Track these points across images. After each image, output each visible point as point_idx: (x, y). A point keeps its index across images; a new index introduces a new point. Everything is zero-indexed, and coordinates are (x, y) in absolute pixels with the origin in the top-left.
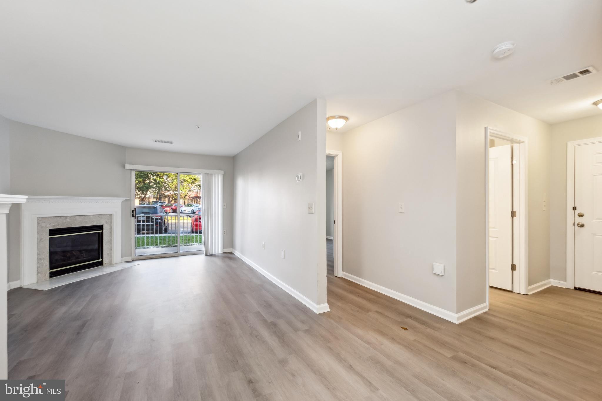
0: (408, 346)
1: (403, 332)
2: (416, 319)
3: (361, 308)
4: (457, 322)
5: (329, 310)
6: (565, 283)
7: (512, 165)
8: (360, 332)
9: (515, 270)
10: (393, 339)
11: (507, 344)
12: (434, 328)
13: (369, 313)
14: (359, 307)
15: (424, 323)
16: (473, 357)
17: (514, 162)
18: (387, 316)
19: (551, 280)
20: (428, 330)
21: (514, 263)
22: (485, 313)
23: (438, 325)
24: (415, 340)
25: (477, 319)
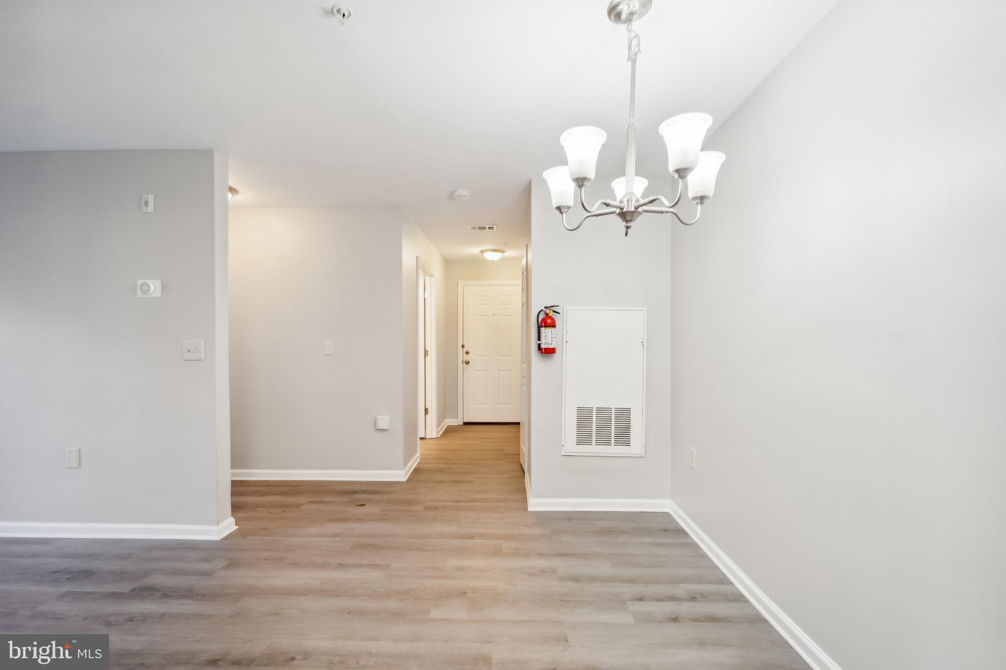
0: (380, 519)
1: (362, 510)
2: (364, 492)
3: (283, 506)
4: (404, 480)
5: (237, 527)
6: (456, 420)
7: (425, 299)
8: (311, 530)
9: (428, 414)
10: (359, 520)
11: (453, 482)
12: (388, 493)
13: (301, 508)
14: (281, 506)
15: (375, 493)
16: (438, 502)
17: (426, 295)
18: (329, 502)
19: (447, 420)
20: (385, 497)
21: (426, 407)
22: (419, 463)
23: (391, 489)
24: (382, 511)
25: (417, 471)
